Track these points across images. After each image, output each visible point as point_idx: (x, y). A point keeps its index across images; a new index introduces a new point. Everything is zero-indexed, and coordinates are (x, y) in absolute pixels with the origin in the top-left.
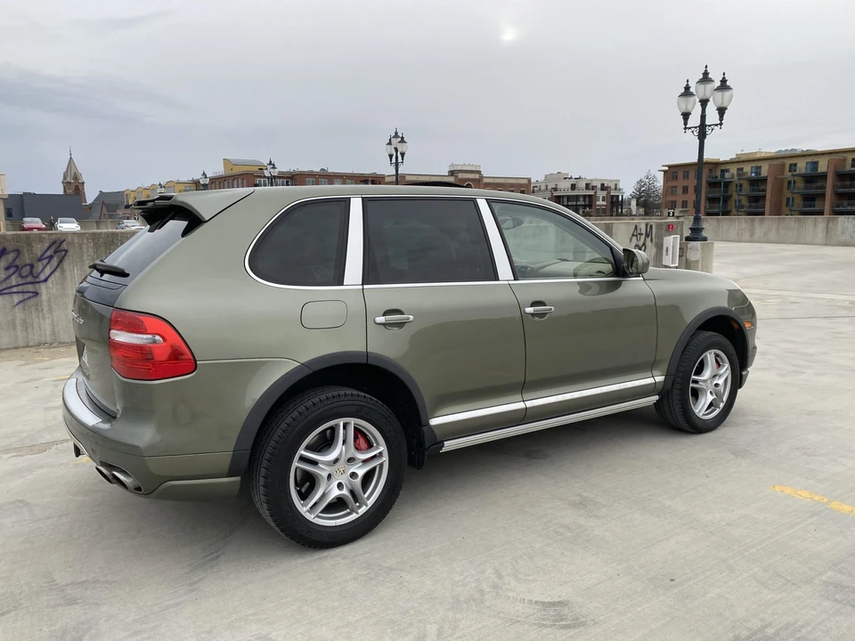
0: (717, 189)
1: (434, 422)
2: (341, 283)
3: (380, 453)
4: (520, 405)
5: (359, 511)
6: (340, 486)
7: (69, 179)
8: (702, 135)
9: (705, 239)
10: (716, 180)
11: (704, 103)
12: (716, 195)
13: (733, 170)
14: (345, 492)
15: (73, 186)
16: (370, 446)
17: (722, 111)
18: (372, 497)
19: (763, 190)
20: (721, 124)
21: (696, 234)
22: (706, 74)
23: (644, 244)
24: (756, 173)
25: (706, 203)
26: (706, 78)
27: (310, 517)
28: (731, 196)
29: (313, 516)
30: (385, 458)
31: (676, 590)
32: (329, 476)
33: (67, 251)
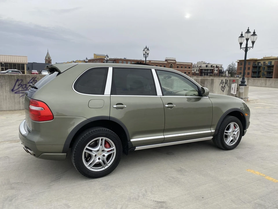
0: (256, 69)
1: (132, 140)
2: (103, 94)
3: (113, 149)
4: (163, 137)
5: (105, 167)
6: (99, 159)
7: (47, 59)
8: (246, 51)
9: (246, 85)
10: (255, 66)
11: (247, 40)
12: (256, 71)
13: (262, 62)
14: (101, 161)
15: (48, 61)
16: (110, 147)
17: (253, 43)
18: (110, 163)
19: (272, 70)
20: (253, 47)
21: (243, 84)
22: (248, 30)
23: (225, 86)
24: (270, 64)
25: (252, 73)
26: (248, 31)
27: (89, 168)
28: (261, 71)
29: (90, 168)
30: (115, 151)
31: (203, 201)
32: (96, 155)
33: (37, 81)
